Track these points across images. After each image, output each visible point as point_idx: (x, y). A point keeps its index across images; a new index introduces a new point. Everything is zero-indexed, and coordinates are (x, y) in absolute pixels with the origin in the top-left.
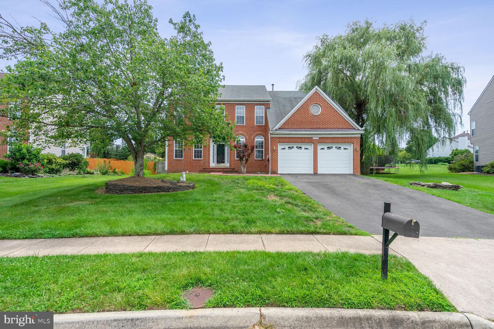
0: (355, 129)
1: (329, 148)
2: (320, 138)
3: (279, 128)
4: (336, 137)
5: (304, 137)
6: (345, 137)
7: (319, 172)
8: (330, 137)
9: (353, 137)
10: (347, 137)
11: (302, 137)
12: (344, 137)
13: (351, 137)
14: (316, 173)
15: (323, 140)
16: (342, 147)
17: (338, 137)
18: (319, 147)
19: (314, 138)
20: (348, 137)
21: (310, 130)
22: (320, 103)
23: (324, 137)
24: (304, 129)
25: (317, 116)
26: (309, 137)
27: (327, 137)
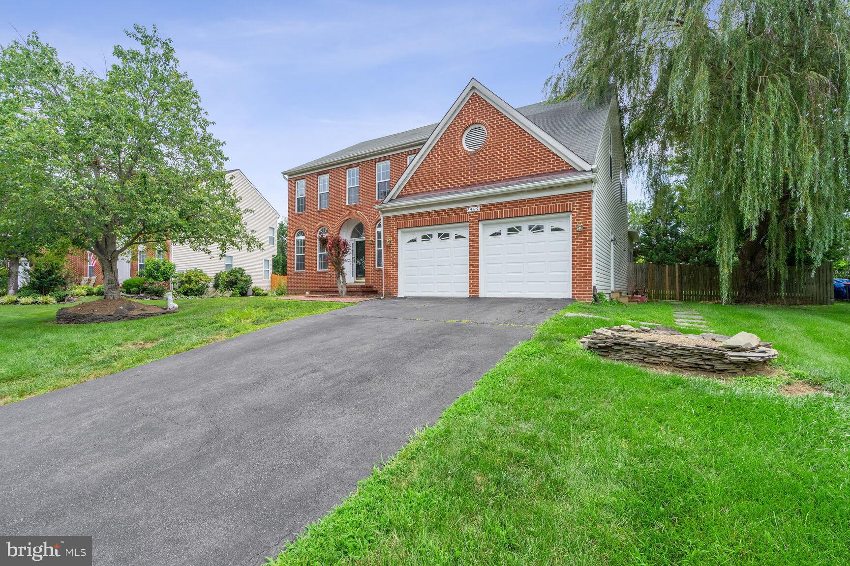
0: (574, 170)
1: (511, 230)
2: (483, 207)
3: (399, 197)
4: (524, 201)
5: (449, 210)
6: (548, 198)
7: (482, 294)
8: (508, 203)
9: (572, 195)
10: (554, 197)
11: (444, 211)
12: (545, 198)
13: (563, 196)
14: (474, 297)
15: (490, 213)
16: (547, 226)
17: (529, 200)
18: (484, 232)
19: (469, 210)
20: (557, 197)
21: (459, 190)
22: (484, 121)
23: (493, 205)
24: (447, 190)
25: (476, 154)
26: (458, 209)
27: (501, 204)
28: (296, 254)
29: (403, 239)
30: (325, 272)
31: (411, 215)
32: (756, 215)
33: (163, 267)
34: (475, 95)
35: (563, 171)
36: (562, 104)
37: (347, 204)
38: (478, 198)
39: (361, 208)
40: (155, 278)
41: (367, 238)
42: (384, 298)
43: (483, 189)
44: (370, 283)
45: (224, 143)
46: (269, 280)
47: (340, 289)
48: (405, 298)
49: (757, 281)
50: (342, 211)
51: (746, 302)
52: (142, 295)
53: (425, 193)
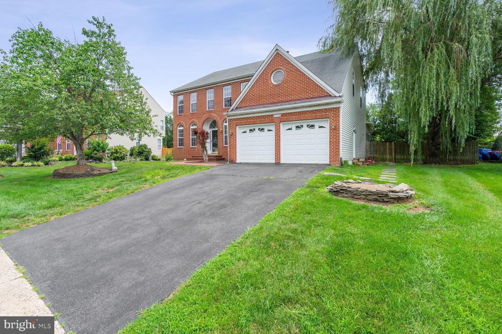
0: (330, 96)
1: (298, 127)
2: (283, 115)
3: (237, 108)
4: (304, 112)
5: (264, 116)
6: (317, 110)
7: (282, 161)
8: (296, 112)
9: (329, 109)
10: (320, 110)
11: (261, 116)
12: (316, 110)
13: (325, 109)
14: (278, 163)
15: (286, 118)
16: (317, 125)
17: (307, 111)
18: (283, 128)
19: (275, 116)
20: (322, 110)
21: (270, 105)
22: (283, 68)
23: (288, 113)
24: (263, 105)
25: (278, 86)
26: (269, 115)
27: (292, 113)
28: (178, 138)
29: (239, 131)
30: (195, 148)
31: (243, 118)
32: (428, 119)
33: (101, 145)
34: (278, 53)
35: (325, 96)
36: (327, 54)
37: (207, 110)
38: (280, 110)
39: (215, 112)
40: (98, 151)
41: (219, 129)
42: (229, 163)
43: (282, 105)
44: (221, 154)
45: (140, 78)
46: (161, 150)
47: (204, 158)
48: (241, 163)
49: (435, 151)
50: (204, 114)
51: (429, 163)
52: (91, 160)
53: (251, 107)
